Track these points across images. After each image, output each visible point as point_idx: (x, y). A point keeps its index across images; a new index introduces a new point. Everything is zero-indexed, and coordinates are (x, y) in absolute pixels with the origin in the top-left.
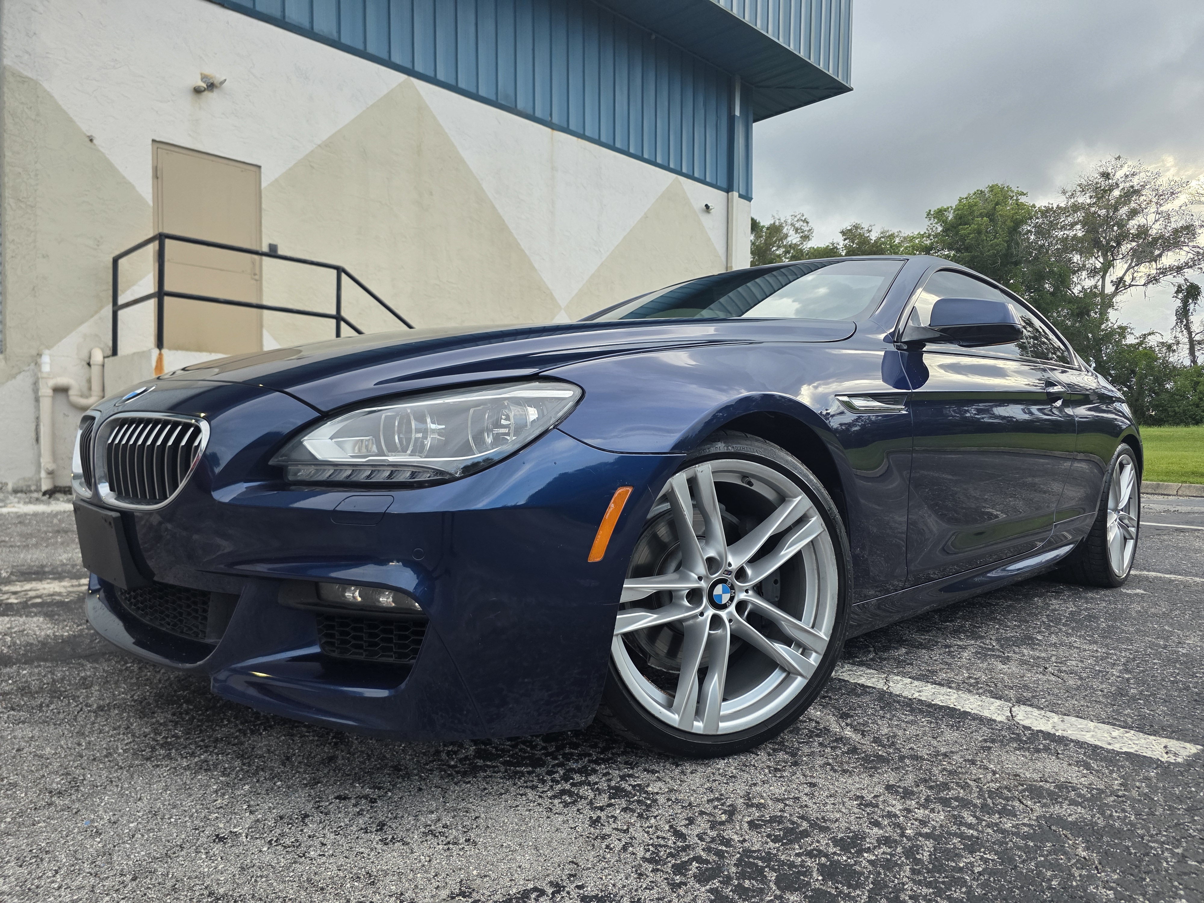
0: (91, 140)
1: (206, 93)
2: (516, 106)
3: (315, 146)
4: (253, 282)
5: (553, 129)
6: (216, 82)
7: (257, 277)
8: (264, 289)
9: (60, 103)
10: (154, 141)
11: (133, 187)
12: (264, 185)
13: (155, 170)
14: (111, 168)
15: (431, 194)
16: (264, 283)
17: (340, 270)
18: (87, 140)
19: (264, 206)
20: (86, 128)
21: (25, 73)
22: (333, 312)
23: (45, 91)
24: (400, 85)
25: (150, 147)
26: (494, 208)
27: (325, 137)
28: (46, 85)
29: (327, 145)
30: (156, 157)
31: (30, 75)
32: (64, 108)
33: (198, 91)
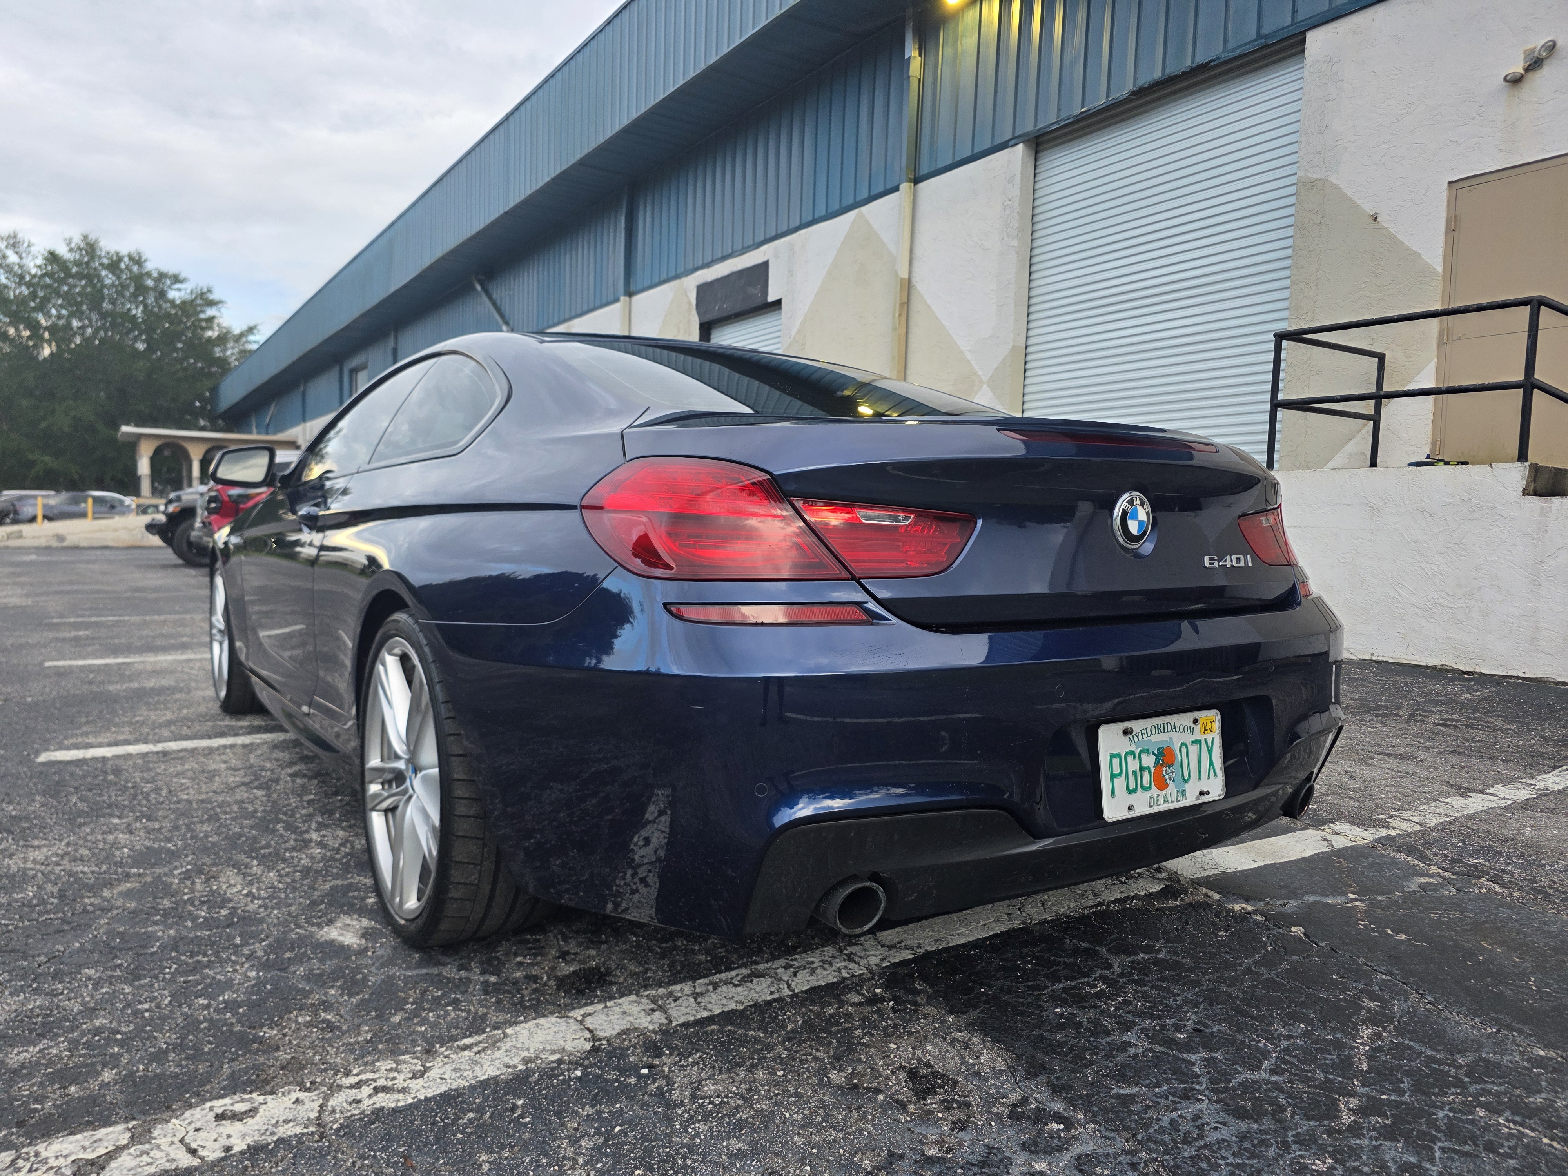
0: (1375, 219)
1: (1528, 76)
9: (1345, 192)
10: (1450, 183)
11: (1420, 255)
13: (1451, 221)
14: (1395, 242)
17: (1536, 303)
18: (1371, 220)
20: (1371, 207)
21: (1315, 176)
23: (1332, 185)
25: (1445, 195)
28: (1333, 179)
30: (1453, 204)
31: (1319, 176)
32: (1350, 195)
33: (1515, 81)
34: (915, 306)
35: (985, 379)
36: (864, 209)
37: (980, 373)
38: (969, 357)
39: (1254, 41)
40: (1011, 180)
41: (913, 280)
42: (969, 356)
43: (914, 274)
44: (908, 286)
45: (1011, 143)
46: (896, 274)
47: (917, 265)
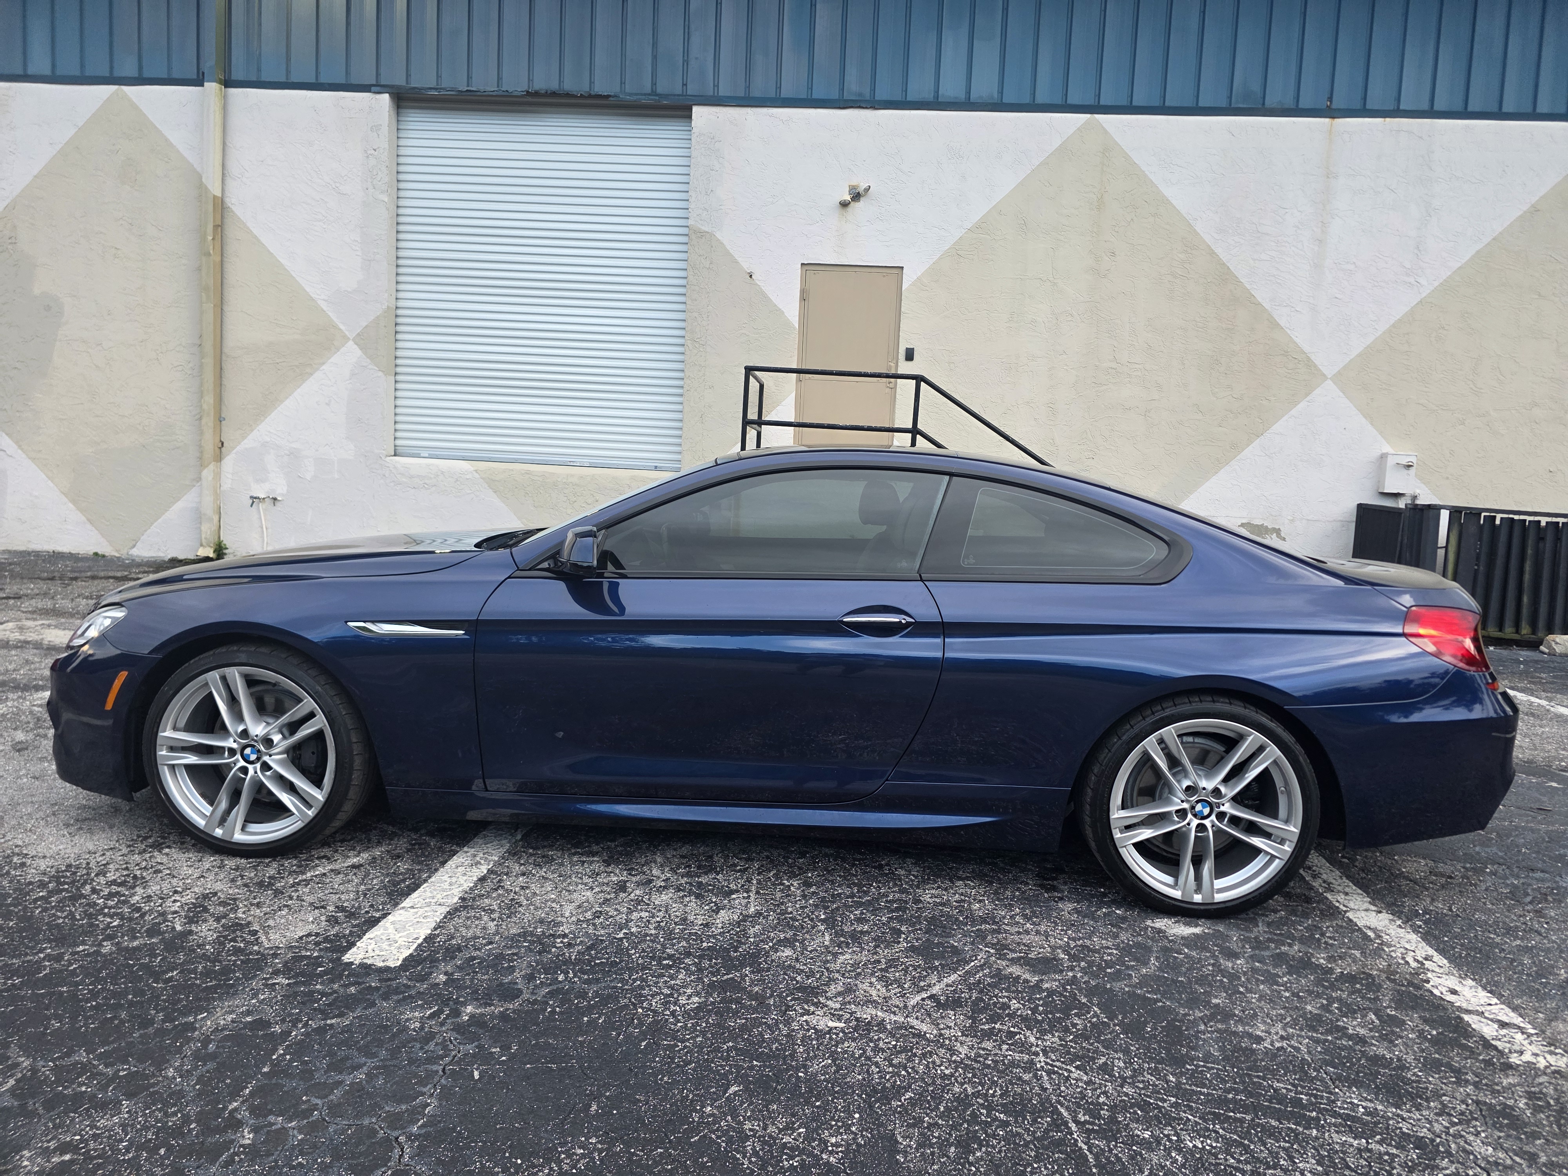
0: (751, 276)
1: (852, 203)
2: (1264, 104)
3: (964, 231)
4: (888, 390)
5: (1333, 118)
6: (861, 190)
7: (891, 385)
8: (897, 396)
9: (728, 247)
10: (802, 264)
11: (783, 313)
12: (905, 286)
13: (803, 292)
14: (766, 298)
15: (1113, 254)
16: (898, 390)
17: (919, 379)
18: (748, 276)
19: (902, 309)
20: (747, 266)
21: (704, 228)
22: (910, 426)
23: (718, 240)
24: (1078, 129)
25: (799, 271)
26: (1212, 253)
27: (976, 218)
28: (718, 235)
29: (979, 227)
30: (804, 280)
31: (706, 229)
32: (731, 251)
33: (844, 205)
34: (231, 232)
35: (351, 335)
36: (127, 89)
37: (342, 327)
38: (325, 308)
39: (649, 95)
40: (376, 128)
41: (227, 200)
42: (324, 305)
43: (227, 193)
44: (220, 206)
45: (373, 89)
46: (201, 188)
47: (231, 184)
